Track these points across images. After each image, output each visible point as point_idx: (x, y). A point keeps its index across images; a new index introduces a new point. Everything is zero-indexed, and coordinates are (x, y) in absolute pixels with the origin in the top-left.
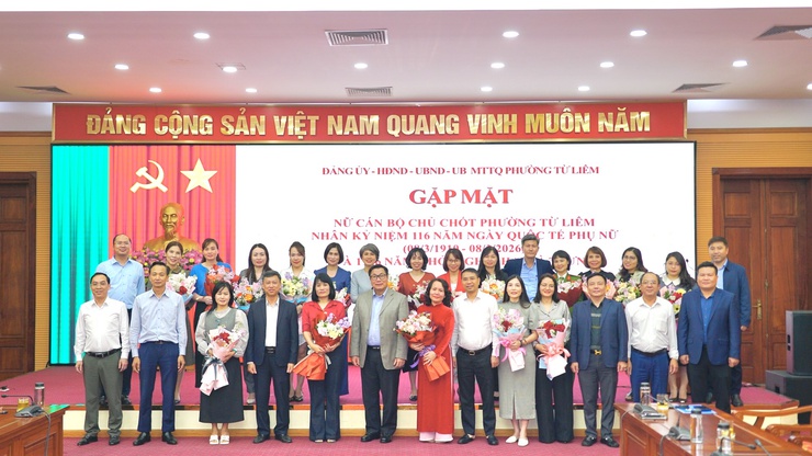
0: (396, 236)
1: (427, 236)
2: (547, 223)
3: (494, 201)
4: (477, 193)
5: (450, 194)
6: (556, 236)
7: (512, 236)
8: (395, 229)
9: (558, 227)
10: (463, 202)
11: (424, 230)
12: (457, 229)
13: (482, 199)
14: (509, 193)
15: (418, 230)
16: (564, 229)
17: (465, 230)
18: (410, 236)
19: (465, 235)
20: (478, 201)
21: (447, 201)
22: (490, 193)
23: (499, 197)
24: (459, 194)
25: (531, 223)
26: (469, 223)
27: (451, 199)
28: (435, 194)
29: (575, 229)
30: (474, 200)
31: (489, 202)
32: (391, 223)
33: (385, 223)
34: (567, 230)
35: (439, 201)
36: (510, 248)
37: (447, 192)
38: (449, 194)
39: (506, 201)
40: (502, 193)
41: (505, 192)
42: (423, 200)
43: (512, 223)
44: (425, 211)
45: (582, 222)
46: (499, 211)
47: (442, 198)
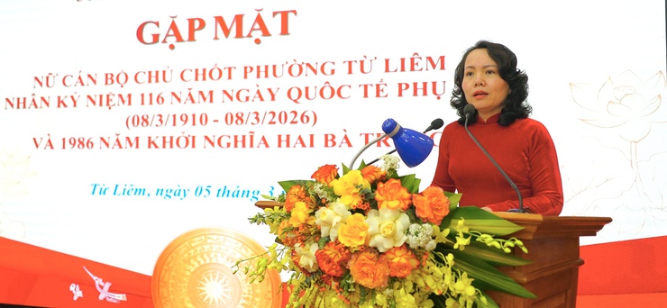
0: (115, 100)
1: (160, 99)
2: (356, 67)
3: (266, 33)
4: (239, 19)
5: (197, 24)
6: (372, 91)
7: (295, 94)
8: (115, 89)
9: (376, 74)
10: (216, 38)
11: (156, 88)
12: (206, 86)
13: (245, 31)
14: (291, 16)
15: (147, 88)
16: (388, 78)
17: (218, 86)
18: (136, 99)
19: (218, 96)
20: (239, 35)
21: (191, 38)
22: (259, 20)
23: (274, 25)
24: (210, 23)
25: (328, 69)
26: (225, 73)
27: (197, 34)
28: (173, 26)
29: (409, 77)
30: (233, 32)
31: (258, 34)
32: (109, 79)
33: (100, 80)
34: (393, 80)
35: (179, 39)
36: (291, 117)
37: (191, 21)
38: (195, 25)
39: (285, 31)
40: (279, 16)
41: (285, 15)
42: (156, 38)
43: (295, 70)
44: (158, 56)
45: (423, 63)
46: (275, 50)
47: (185, 33)
